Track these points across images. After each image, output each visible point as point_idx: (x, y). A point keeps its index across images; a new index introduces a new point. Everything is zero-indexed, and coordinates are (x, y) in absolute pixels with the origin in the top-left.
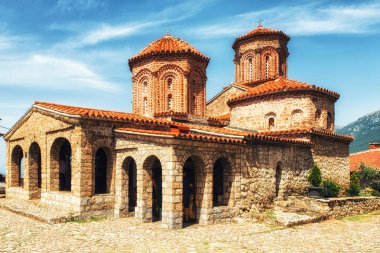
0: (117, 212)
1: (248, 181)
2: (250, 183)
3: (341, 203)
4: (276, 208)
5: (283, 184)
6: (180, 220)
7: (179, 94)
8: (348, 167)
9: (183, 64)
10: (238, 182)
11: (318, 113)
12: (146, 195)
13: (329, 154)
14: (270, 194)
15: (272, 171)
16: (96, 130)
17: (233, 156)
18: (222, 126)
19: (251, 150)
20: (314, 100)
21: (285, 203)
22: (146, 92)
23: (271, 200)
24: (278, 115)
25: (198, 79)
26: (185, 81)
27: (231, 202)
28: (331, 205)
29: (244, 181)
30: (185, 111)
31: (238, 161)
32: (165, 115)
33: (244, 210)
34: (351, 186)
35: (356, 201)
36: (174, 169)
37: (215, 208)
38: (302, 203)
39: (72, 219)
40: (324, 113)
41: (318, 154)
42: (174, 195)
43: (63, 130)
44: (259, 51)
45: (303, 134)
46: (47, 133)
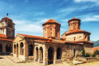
0: (35, 60)
1: (66, 53)
2: (67, 54)
3: (90, 59)
4: (74, 60)
5: (76, 54)
6: (47, 63)
7: (53, 32)
8: (93, 50)
9: (54, 26)
10: (64, 53)
11: (85, 37)
12: (40, 56)
13: (88, 47)
14: (72, 56)
15: (73, 51)
16: (29, 40)
17: (62, 47)
18: (64, 40)
19: (67, 46)
20: (84, 34)
21: (76, 59)
22: (46, 32)
23: (73, 58)
24: (76, 38)
25: (58, 29)
26: (55, 29)
27: (62, 58)
28: (87, 59)
29: (65, 53)
30: (55, 36)
31: (63, 48)
32: (50, 37)
33: (65, 60)
34: (94, 55)
35: (94, 58)
36: (45, 50)
37: (57, 60)
38: (80, 59)
39: (23, 62)
40: (87, 37)
41: (85, 47)
42: (46, 56)
43: (22, 40)
44: (74, 23)
45: (82, 42)
46: (19, 41)
